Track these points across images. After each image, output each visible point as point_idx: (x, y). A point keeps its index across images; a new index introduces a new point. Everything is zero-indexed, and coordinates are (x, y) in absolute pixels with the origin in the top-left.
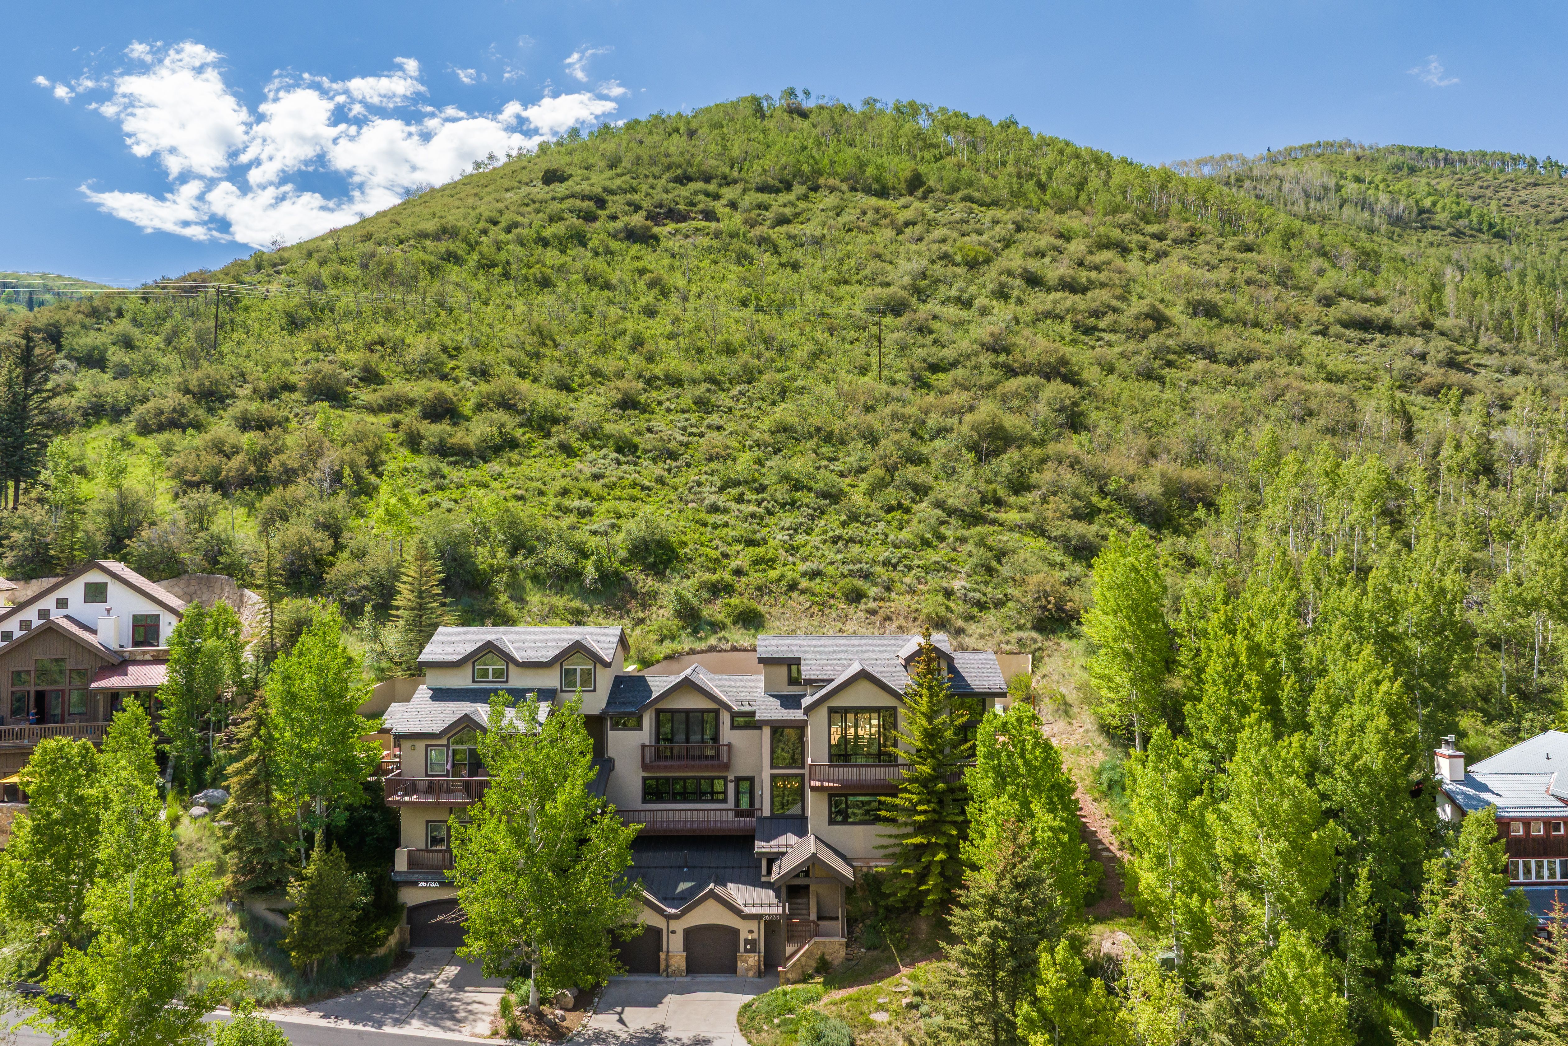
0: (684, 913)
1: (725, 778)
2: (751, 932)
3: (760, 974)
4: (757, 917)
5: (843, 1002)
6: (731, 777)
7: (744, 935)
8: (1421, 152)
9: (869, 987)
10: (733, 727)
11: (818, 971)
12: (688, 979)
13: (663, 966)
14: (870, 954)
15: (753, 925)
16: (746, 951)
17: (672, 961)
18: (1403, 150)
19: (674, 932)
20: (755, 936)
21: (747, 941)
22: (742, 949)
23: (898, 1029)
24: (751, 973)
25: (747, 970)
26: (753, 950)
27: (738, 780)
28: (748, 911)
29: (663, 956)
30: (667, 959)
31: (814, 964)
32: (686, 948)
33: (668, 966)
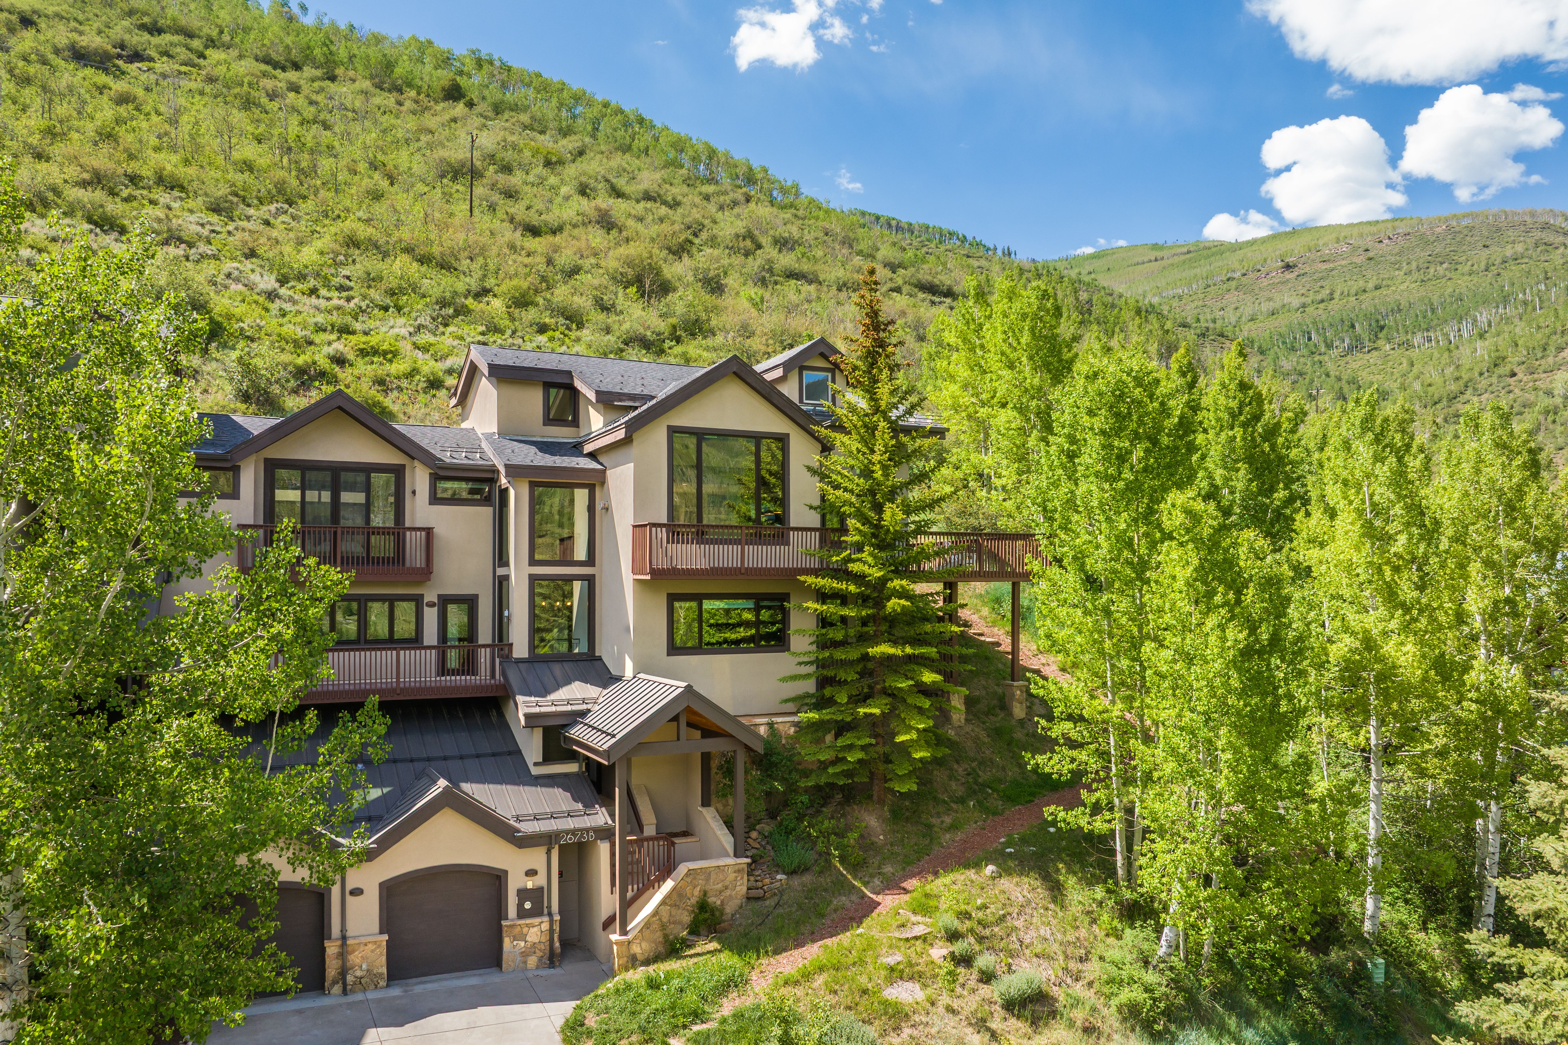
0: (385, 844)
1: (418, 600)
2: (531, 873)
3: (552, 959)
4: (547, 840)
5: (807, 976)
6: (430, 596)
7: (516, 882)
8: (878, 218)
9: (845, 938)
10: (435, 499)
11: (695, 930)
12: (396, 992)
13: (331, 971)
14: (796, 881)
15: (536, 858)
16: (522, 914)
17: (354, 958)
18: (863, 214)
19: (357, 892)
20: (540, 880)
21: (523, 894)
22: (512, 911)
23: (950, 1010)
24: (532, 961)
25: (525, 954)
26: (536, 912)
27: (445, 601)
28: (528, 828)
29: (332, 948)
30: (343, 954)
31: (686, 918)
32: (387, 923)
33: (343, 972)
